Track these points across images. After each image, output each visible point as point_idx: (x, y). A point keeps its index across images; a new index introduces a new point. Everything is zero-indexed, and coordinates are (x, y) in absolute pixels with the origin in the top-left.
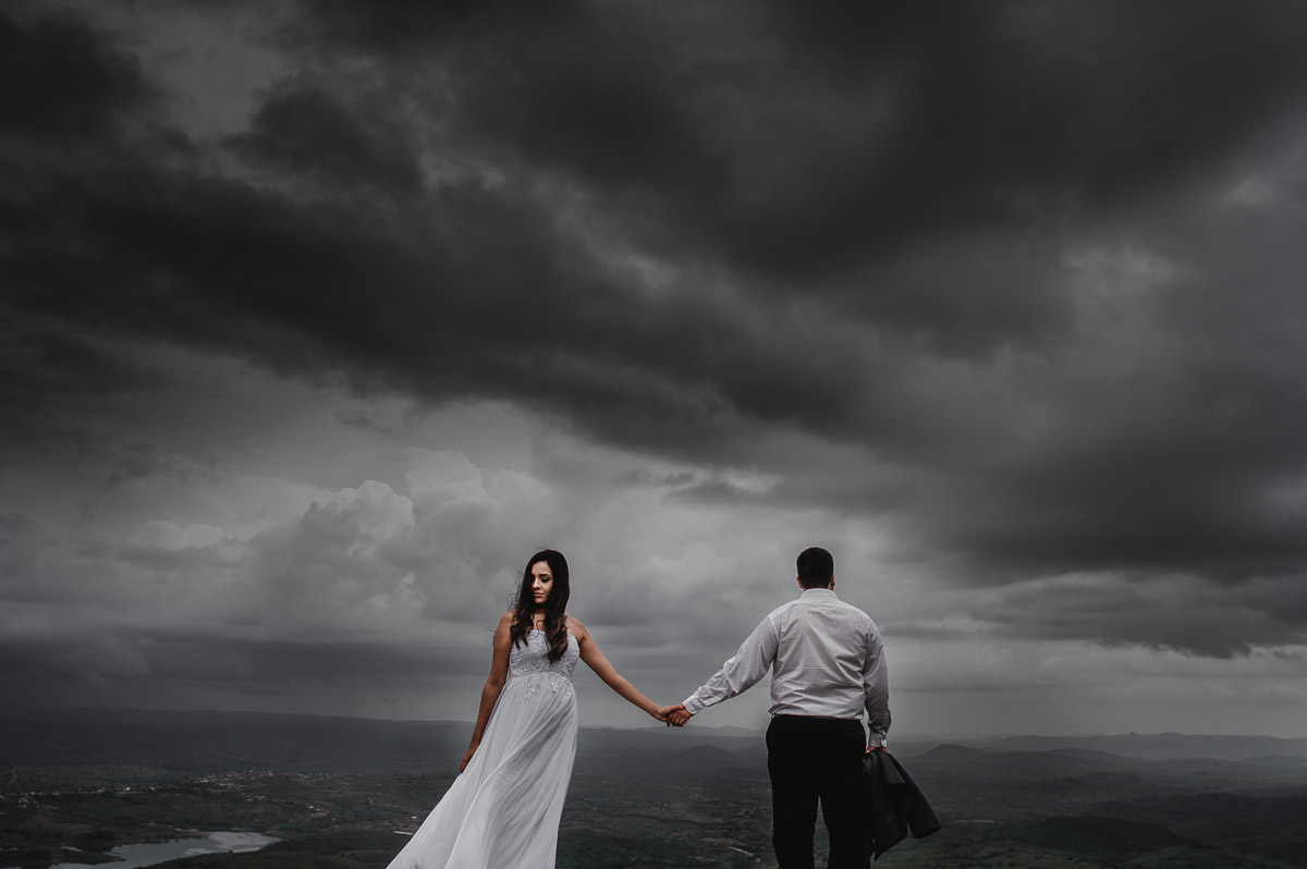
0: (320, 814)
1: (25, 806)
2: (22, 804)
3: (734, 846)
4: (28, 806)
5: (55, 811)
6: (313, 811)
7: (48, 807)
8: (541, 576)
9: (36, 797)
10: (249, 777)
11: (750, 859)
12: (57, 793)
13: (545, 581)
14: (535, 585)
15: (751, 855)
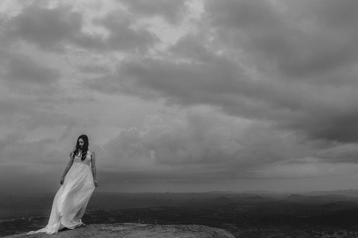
0: (113, 220)
1: (30, 221)
2: (29, 220)
3: (232, 226)
4: (31, 221)
5: (38, 222)
6: (111, 219)
7: (37, 221)
8: (81, 142)
9: (33, 218)
10: (92, 210)
11: (237, 229)
12: (39, 217)
13: (82, 143)
14: (80, 144)
15: (237, 228)
